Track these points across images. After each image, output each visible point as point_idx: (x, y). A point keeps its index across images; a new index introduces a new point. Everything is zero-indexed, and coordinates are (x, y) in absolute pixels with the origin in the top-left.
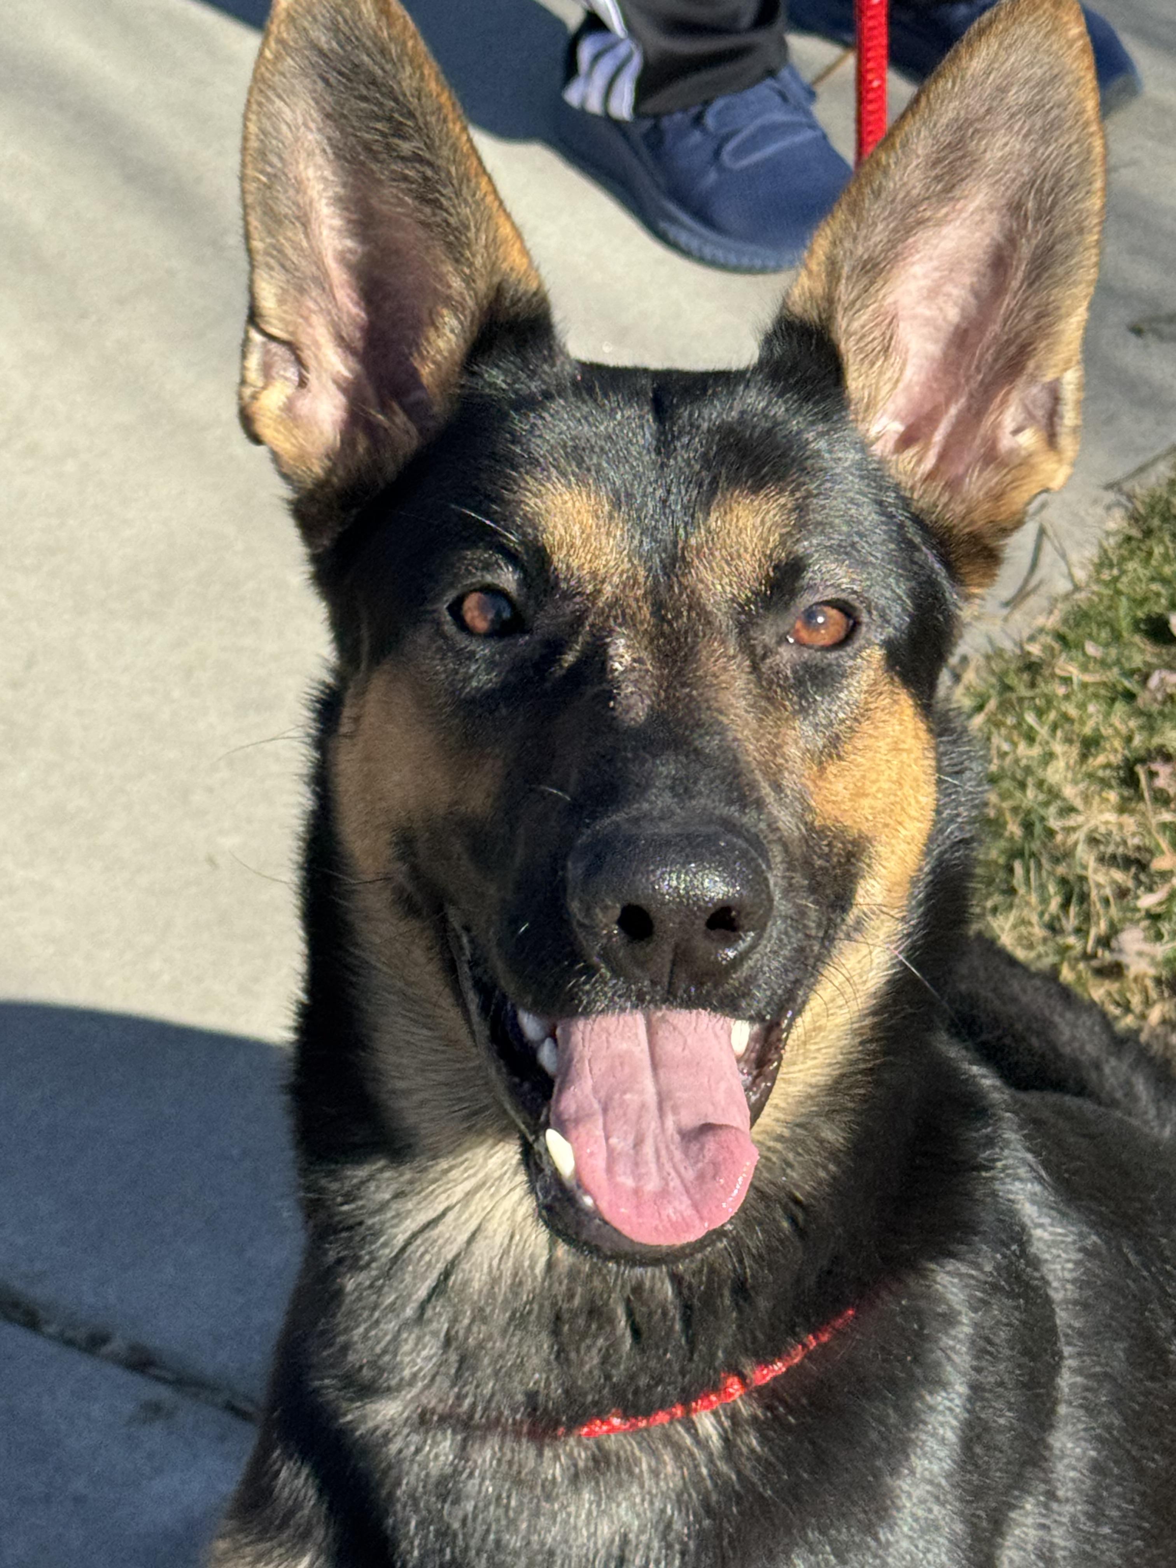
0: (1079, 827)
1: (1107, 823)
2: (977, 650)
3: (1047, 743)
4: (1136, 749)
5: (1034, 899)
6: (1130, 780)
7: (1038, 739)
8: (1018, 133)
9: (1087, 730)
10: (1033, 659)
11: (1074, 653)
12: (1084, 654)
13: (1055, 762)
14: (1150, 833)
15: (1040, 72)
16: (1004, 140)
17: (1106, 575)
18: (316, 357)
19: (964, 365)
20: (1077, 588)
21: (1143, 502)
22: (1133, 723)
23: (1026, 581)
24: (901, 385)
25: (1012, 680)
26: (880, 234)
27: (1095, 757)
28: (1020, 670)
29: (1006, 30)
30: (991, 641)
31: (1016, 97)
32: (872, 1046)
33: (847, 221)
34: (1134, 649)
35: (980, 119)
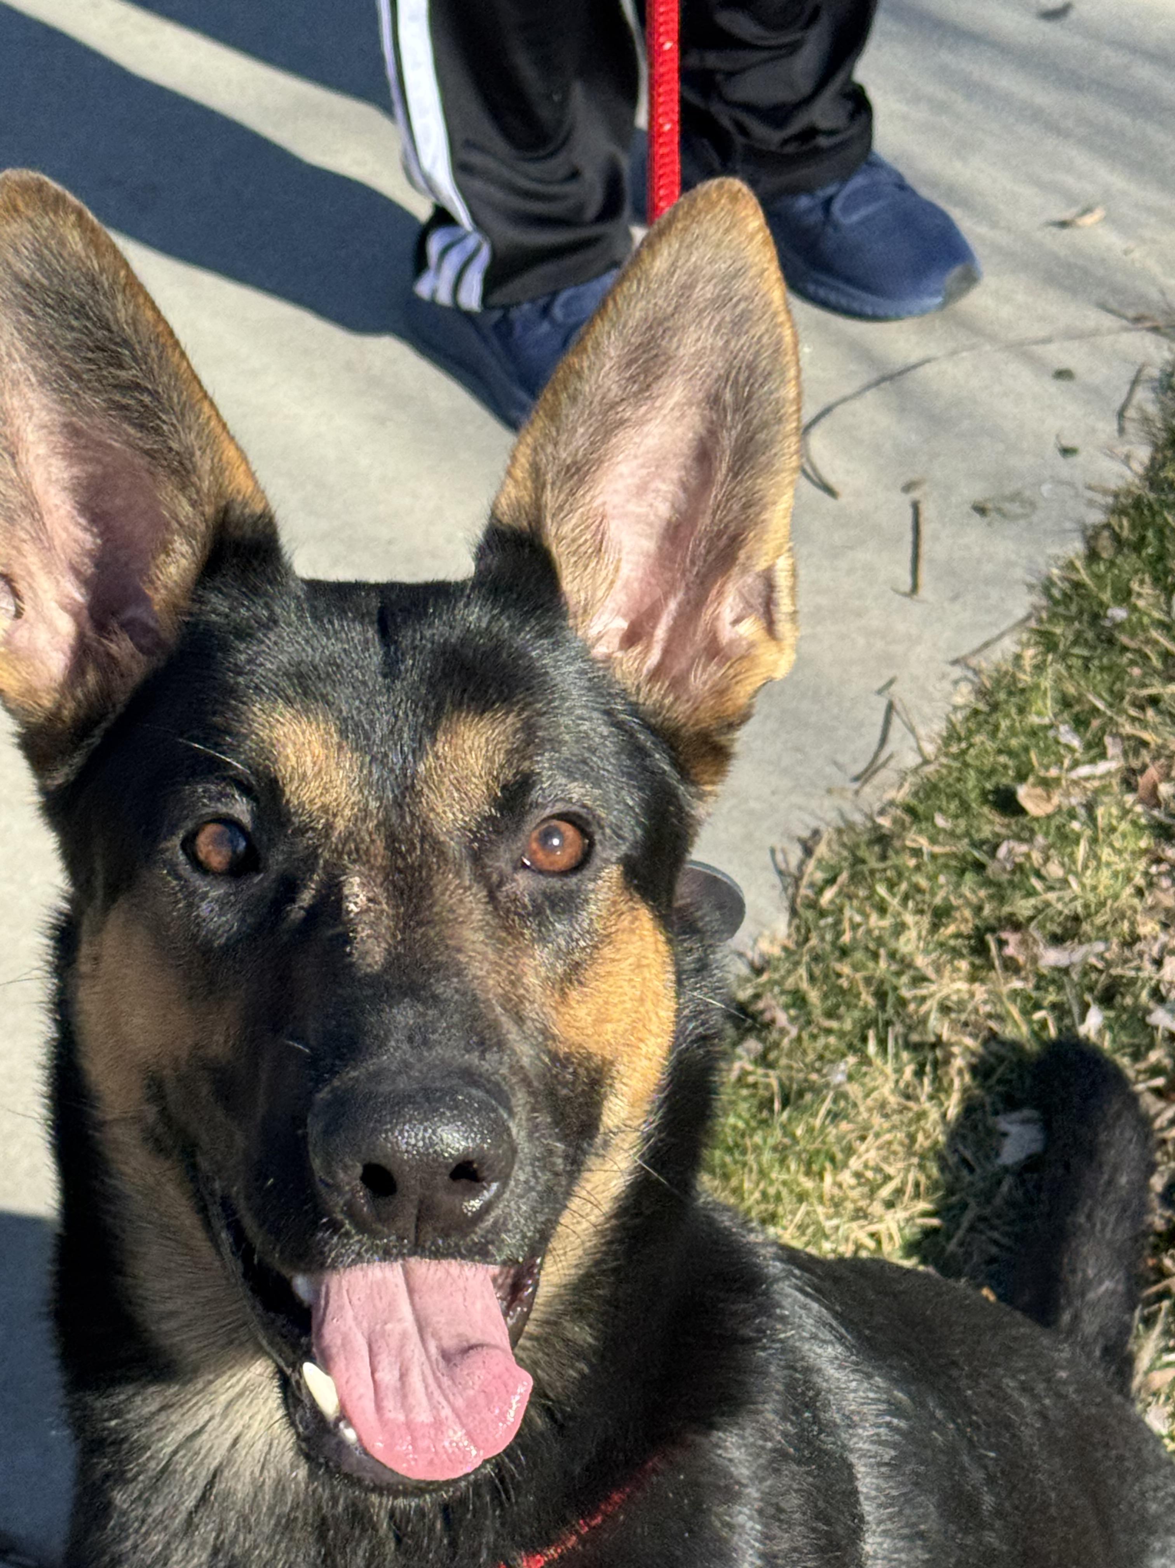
0: (932, 995)
1: (958, 991)
2: (828, 824)
3: (899, 914)
4: (985, 920)
5: (889, 1068)
6: (980, 949)
7: (890, 909)
8: (708, 327)
9: (938, 900)
10: (884, 831)
11: (924, 825)
12: (934, 826)
13: (907, 933)
14: (1002, 1002)
15: (723, 266)
16: (695, 336)
17: (954, 749)
18: (31, 587)
19: (679, 559)
20: (926, 762)
21: (990, 677)
22: (983, 893)
23: (876, 755)
24: (618, 584)
25: (863, 853)
26: (581, 437)
27: (946, 926)
28: (870, 843)
29: (685, 229)
30: (842, 815)
31: (704, 292)
32: (615, 1247)
33: (545, 427)
34: (983, 820)
35: (666, 319)
